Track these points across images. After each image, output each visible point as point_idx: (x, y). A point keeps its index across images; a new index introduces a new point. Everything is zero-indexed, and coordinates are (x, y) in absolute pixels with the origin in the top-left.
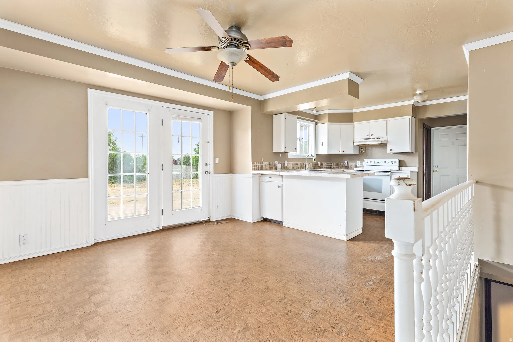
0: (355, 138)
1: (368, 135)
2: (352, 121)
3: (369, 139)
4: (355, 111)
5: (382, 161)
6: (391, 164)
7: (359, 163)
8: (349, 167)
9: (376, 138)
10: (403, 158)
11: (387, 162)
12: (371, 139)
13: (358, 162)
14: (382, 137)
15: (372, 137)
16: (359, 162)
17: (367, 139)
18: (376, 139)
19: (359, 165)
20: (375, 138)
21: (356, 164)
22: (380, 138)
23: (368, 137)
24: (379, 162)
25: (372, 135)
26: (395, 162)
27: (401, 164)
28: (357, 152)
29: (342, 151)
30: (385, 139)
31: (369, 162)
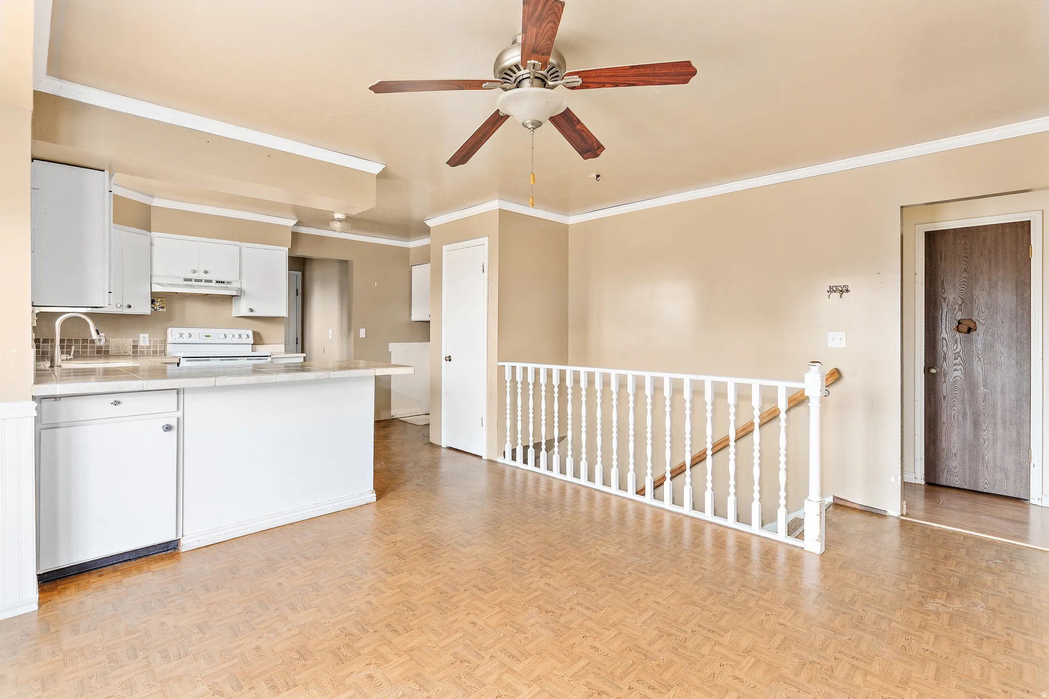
0: (155, 272)
1: (194, 272)
2: (148, 228)
3: (196, 280)
4: (156, 202)
5: (217, 334)
6: (240, 341)
7: (147, 339)
8: (112, 350)
9: (214, 282)
10: (261, 327)
11: (229, 337)
12: (201, 281)
13: (141, 335)
14: (229, 280)
15: (207, 277)
16: (147, 335)
17: (190, 280)
18: (214, 284)
19: (147, 344)
20: (211, 281)
21: (134, 341)
22: (224, 282)
23: (196, 276)
24: (209, 336)
25: (206, 272)
26: (248, 336)
27: (258, 339)
28: (146, 309)
30: (235, 285)
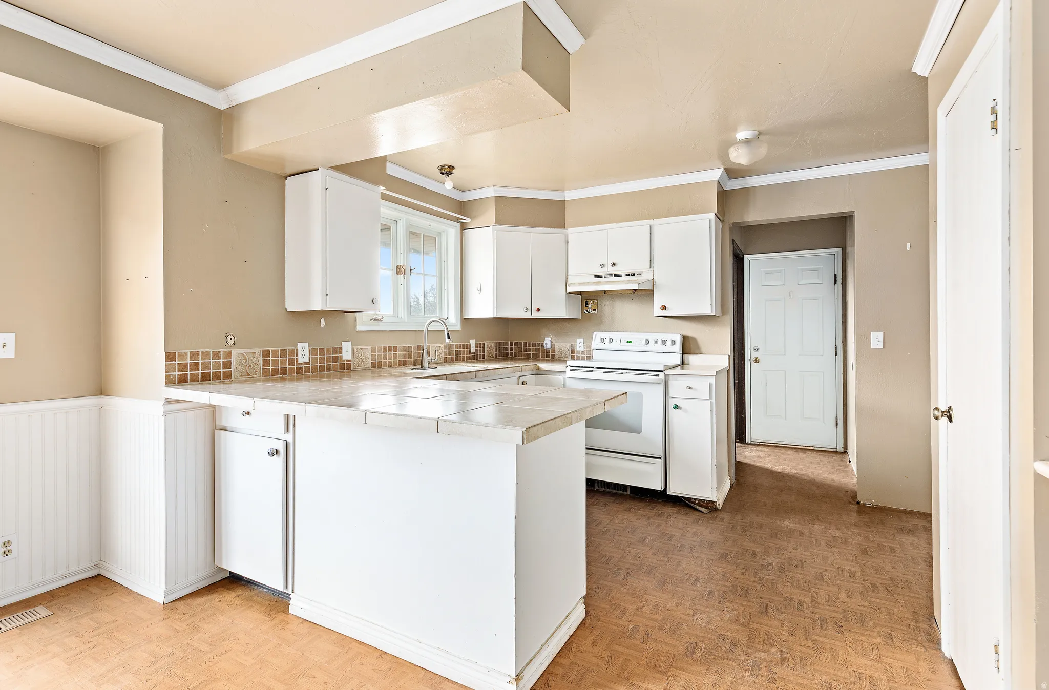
0: (569, 273)
1: (603, 266)
2: (562, 225)
3: (606, 276)
4: (569, 195)
5: (638, 338)
6: (663, 348)
7: (582, 345)
8: (556, 357)
9: (624, 275)
10: (690, 329)
11: (652, 342)
12: (610, 276)
13: (578, 340)
14: (639, 271)
15: (613, 270)
16: (582, 340)
17: (600, 276)
18: (624, 278)
19: (582, 349)
20: (620, 275)
21: (573, 346)
22: (634, 274)
23: (603, 271)
24: (630, 342)
25: (614, 265)
26: (674, 342)
27: (688, 347)
28: (576, 314)
29: (535, 308)
30: (647, 276)
31: (607, 341)
